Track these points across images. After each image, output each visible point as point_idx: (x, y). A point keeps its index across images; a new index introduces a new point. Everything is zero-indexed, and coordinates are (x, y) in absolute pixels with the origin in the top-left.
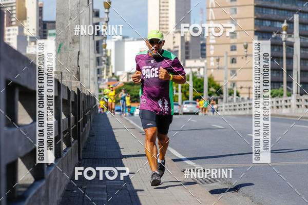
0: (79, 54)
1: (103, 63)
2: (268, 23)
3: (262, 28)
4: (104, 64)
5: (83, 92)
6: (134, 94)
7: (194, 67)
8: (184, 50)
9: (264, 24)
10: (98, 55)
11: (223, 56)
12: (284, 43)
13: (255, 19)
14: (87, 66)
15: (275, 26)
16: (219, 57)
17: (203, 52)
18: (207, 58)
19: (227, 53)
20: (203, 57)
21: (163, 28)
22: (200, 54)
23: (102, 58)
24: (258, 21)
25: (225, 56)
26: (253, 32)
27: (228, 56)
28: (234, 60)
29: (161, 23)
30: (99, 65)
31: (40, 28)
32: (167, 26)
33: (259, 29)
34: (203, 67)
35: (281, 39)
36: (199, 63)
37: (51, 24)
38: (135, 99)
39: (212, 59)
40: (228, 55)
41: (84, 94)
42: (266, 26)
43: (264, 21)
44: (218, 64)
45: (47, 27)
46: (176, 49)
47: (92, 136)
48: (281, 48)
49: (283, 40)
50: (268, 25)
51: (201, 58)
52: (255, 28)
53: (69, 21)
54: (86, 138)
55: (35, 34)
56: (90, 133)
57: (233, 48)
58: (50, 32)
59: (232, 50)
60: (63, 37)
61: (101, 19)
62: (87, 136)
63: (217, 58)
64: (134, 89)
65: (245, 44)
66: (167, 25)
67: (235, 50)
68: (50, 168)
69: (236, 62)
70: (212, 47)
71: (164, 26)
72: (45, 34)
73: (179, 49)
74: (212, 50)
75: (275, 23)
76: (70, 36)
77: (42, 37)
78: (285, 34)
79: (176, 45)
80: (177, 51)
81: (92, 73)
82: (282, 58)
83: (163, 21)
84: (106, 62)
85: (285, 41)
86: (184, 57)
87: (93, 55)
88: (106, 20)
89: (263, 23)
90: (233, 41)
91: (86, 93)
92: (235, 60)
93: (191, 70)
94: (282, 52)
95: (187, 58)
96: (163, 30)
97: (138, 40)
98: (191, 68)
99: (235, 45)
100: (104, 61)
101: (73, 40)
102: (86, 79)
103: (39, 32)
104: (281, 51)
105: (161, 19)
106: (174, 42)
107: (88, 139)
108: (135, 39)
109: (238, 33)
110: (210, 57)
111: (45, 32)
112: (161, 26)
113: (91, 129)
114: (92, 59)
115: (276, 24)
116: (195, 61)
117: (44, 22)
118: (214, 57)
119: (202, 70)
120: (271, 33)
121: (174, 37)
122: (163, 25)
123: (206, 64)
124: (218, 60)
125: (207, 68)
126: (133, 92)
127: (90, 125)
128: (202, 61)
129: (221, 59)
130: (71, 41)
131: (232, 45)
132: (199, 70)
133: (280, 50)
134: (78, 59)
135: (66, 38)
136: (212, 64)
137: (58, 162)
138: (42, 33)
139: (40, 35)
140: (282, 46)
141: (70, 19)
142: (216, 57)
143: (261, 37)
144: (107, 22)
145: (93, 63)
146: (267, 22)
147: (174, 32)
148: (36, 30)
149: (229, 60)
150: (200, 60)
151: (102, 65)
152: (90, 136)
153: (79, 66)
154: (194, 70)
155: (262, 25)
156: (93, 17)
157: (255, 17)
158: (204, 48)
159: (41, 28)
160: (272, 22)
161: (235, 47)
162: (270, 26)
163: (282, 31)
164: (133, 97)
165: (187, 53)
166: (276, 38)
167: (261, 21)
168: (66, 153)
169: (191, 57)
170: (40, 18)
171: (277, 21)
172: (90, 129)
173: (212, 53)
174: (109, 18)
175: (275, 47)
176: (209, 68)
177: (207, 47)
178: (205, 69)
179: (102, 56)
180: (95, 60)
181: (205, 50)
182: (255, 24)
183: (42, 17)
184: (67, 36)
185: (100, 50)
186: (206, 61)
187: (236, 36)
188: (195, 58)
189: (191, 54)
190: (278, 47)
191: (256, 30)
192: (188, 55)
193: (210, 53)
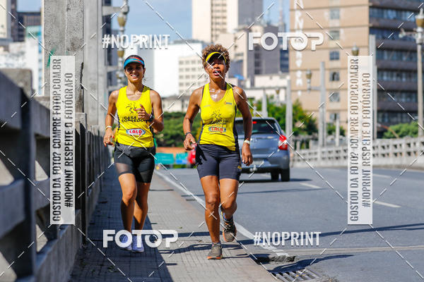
0: (82, 68)
1: (119, 81)
2: (391, 14)
3: (382, 23)
4: (121, 83)
5: (89, 130)
6: (169, 132)
7: (270, 88)
8: (253, 61)
9: (385, 16)
10: (111, 69)
11: (318, 70)
12: (419, 48)
13: (370, 7)
14: (94, 87)
15: (403, 18)
16: (310, 71)
17: (285, 63)
18: (291, 73)
19: (324, 63)
20: (283, 71)
21: (217, 24)
22: (278, 66)
23: (118, 73)
24: (376, 11)
25: (321, 68)
26: (366, 30)
27: (325, 69)
28: (335, 76)
29: (214, 14)
30: (111, 85)
31: (13, 24)
32: (224, 20)
33: (377, 24)
34: (285, 88)
35: (415, 40)
36: (277, 81)
37: (31, 18)
38: (172, 141)
39: (299, 74)
40: (327, 67)
41: (90, 133)
42: (388, 18)
43: (385, 11)
44: (310, 83)
45: (25, 21)
46: (240, 58)
47: (103, 202)
48: (413, 55)
49: (418, 41)
50: (392, 17)
51: (280, 72)
52: (370, 22)
53: (66, 13)
54: (94, 207)
55: (4, 34)
56: (100, 197)
57: (334, 56)
58: (30, 30)
59: (332, 59)
60: (56, 40)
61: (115, 8)
62: (95, 203)
63: (308, 73)
64: (169, 124)
65: (354, 49)
66: (224, 17)
67: (337, 59)
68: (40, 256)
69: (338, 79)
70: (299, 54)
71: (220, 20)
72: (21, 33)
73: (245, 58)
74: (299, 58)
75: (403, 13)
76: (67, 38)
77: (16, 38)
78: (421, 33)
79: (239, 50)
80: (241, 61)
81: (101, 98)
82: (416, 72)
83: (218, 11)
84: (123, 79)
85: (421, 44)
86: (253, 71)
87: (103, 69)
88: (123, 10)
89: (383, 13)
90: (333, 44)
91: (93, 132)
92: (338, 75)
93: (264, 93)
94: (416, 62)
95: (258, 72)
96: (218, 27)
97: (176, 42)
98: (264, 89)
99: (337, 50)
100: (120, 78)
101: (73, 44)
102: (93, 108)
103: (12, 30)
104: (414, 59)
105: (214, 8)
106: (236, 47)
107: (97, 207)
108: (172, 42)
109: (342, 31)
110: (296, 70)
111: (22, 30)
112: (214, 20)
113: (101, 191)
114: (101, 75)
115: (406, 16)
116: (271, 78)
117: (19, 13)
118: (302, 70)
119: (282, 92)
120: (398, 31)
121: (236, 38)
122: (218, 17)
123: (290, 82)
124: (309, 76)
125: (291, 89)
126: (168, 129)
127: (99, 184)
128: (282, 78)
129: (314, 73)
130: (69, 46)
131: (332, 51)
132: (278, 92)
133: (411, 58)
134: (82, 75)
135: (62, 40)
136: (299, 82)
137: (53, 246)
138: (16, 33)
139: (12, 36)
140: (415, 51)
141: (68, 9)
142: (306, 70)
143: (380, 37)
144: (125, 13)
145: (102, 81)
146: (390, 12)
147: (235, 30)
148: (5, 27)
149: (328, 75)
150: (278, 75)
151: (116, 84)
152: (99, 203)
153: (82, 88)
154: (269, 92)
155: (382, 17)
156: (102, 5)
157: (371, 4)
158: (286, 55)
159: (15, 24)
160: (399, 13)
161: (337, 54)
162: (395, 19)
163: (416, 27)
164: (168, 137)
165: (257, 64)
166: (404, 39)
167: (380, 11)
168: (64, 231)
169: (264, 72)
170: (13, 7)
171: (406, 10)
172: (98, 191)
173: (299, 63)
174: (128, 8)
175: (404, 53)
176: (294, 88)
177: (291, 54)
178: (288, 89)
179: (117, 70)
180: (106, 76)
181: (287, 59)
182: (371, 17)
183: (16, 6)
184: (63, 38)
185: (113, 60)
186: (288, 77)
187: (338, 35)
188: (271, 72)
189: (264, 67)
190: (408, 54)
191: (371, 25)
192: (259, 68)
193: (296, 65)
